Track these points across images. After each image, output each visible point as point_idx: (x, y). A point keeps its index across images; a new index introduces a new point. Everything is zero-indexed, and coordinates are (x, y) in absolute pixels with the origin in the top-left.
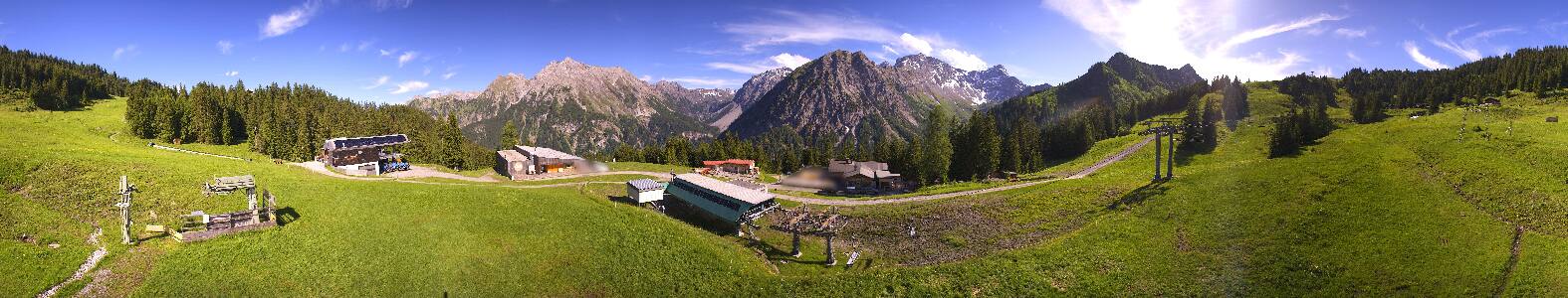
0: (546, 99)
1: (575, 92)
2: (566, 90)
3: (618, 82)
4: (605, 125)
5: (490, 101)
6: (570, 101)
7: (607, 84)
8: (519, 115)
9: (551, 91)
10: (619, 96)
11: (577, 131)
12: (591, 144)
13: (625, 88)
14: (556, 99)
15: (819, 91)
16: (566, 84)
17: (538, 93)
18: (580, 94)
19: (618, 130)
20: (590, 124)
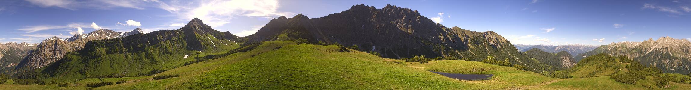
0: (660, 51)
1: (669, 49)
2: (666, 48)
3: (684, 45)
4: (677, 61)
5: (642, 49)
6: (667, 53)
7: (680, 45)
8: (651, 55)
9: (662, 48)
10: (683, 50)
11: (669, 62)
12: (672, 67)
13: (685, 47)
14: (663, 51)
15: (38, 56)
16: (667, 47)
17: (657, 49)
18: (671, 50)
19: (681, 62)
20: (672, 61)
